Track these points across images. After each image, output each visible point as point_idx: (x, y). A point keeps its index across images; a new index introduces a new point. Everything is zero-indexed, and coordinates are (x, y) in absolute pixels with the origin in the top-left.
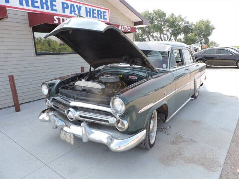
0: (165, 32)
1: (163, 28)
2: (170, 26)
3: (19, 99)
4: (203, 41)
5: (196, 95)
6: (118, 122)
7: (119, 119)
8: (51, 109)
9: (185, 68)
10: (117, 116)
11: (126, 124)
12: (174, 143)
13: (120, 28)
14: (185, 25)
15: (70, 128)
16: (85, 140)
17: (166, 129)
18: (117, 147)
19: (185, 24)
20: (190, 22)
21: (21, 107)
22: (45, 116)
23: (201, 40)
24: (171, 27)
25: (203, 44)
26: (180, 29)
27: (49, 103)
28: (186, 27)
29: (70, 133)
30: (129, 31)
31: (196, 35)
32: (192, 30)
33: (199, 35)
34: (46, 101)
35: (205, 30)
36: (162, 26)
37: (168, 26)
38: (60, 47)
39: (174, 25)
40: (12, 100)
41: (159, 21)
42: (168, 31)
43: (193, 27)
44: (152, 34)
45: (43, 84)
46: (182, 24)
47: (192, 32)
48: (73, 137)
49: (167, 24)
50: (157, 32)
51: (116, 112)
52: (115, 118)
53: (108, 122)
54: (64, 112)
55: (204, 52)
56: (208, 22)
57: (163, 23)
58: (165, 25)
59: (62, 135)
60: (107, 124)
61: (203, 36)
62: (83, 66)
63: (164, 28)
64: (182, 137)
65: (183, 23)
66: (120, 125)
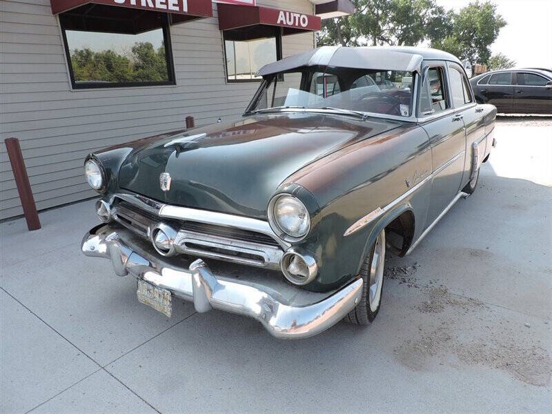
0: (385, 34)
1: (380, 23)
2: (398, 20)
3: (36, 198)
4: (476, 56)
5: (472, 186)
6: (289, 259)
7: (292, 251)
8: (112, 225)
9: (454, 116)
10: (287, 244)
11: (312, 265)
12: (427, 308)
13: (281, 18)
14: (435, 16)
15: (160, 274)
16: (200, 307)
17: (404, 271)
18: (288, 327)
19: (433, 13)
20: (446, 10)
21: (42, 217)
22: (95, 243)
23: (470, 54)
24: (399, 22)
25: (475, 64)
26: (421, 25)
27: (107, 209)
28: (437, 22)
29: (161, 287)
30: (304, 25)
31: (459, 40)
32: (450, 28)
33: (468, 41)
34: (99, 204)
35: (482, 29)
36: (379, 18)
37: (393, 20)
38: (136, 74)
39: (408, 17)
40: (19, 202)
41: (370, 7)
42: (392, 31)
43: (453, 21)
44: (353, 39)
45: (88, 159)
46: (427, 14)
47: (450, 33)
48: (169, 298)
49: (391, 14)
50: (366, 33)
51: (285, 234)
52: (280, 248)
53: (260, 259)
54: (146, 231)
55: (484, 81)
56: (489, 7)
57: (380, 12)
58: (386, 15)
59: (142, 292)
60: (259, 264)
61: (477, 42)
62: (191, 115)
63: (383, 24)
64: (446, 292)
65: (430, 11)
66: (293, 268)
